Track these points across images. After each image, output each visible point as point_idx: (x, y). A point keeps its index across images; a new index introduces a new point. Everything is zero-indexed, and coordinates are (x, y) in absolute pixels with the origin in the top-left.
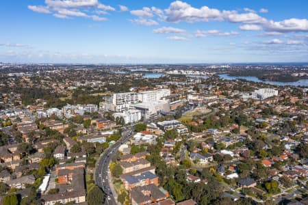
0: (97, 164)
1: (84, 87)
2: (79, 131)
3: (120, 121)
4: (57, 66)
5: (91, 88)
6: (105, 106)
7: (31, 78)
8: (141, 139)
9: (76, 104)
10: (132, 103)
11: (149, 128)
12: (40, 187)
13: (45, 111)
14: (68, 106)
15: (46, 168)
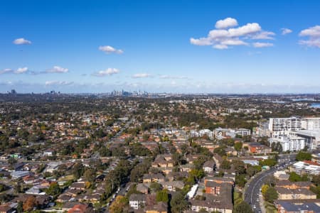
0: (247, 185)
1: (237, 114)
2: (230, 152)
3: (277, 147)
4: (211, 96)
5: (244, 115)
6: (259, 132)
7: (188, 105)
8: (303, 169)
9: (228, 128)
10: (293, 130)
11: (316, 158)
12: (188, 194)
13: (198, 131)
14: (220, 129)
15: (195, 177)
